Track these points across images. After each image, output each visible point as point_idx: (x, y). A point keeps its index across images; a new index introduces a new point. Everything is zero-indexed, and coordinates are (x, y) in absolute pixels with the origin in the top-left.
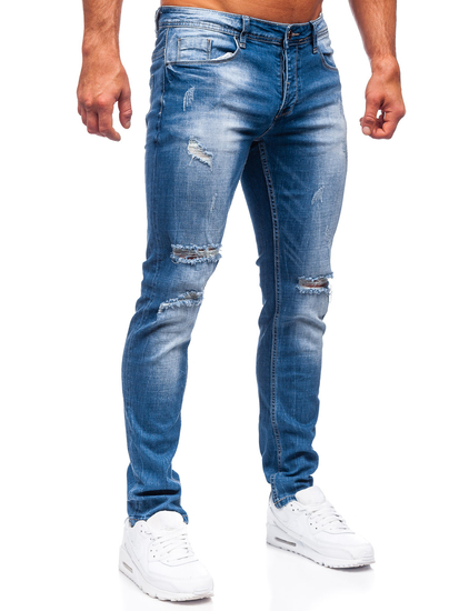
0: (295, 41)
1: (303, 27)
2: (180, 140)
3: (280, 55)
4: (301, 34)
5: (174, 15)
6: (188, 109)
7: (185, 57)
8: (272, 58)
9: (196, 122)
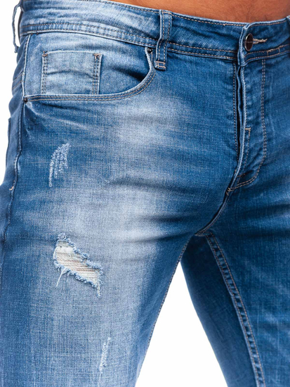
0: (257, 53)
1: (274, 26)
2: (41, 240)
3: (233, 80)
4: (269, 39)
5: (39, 12)
6: (58, 182)
7: (52, 86)
8: (218, 85)
9: (72, 208)
